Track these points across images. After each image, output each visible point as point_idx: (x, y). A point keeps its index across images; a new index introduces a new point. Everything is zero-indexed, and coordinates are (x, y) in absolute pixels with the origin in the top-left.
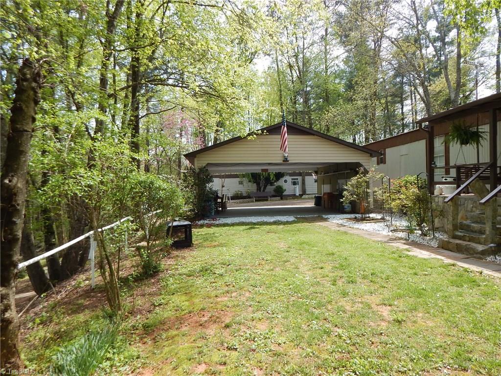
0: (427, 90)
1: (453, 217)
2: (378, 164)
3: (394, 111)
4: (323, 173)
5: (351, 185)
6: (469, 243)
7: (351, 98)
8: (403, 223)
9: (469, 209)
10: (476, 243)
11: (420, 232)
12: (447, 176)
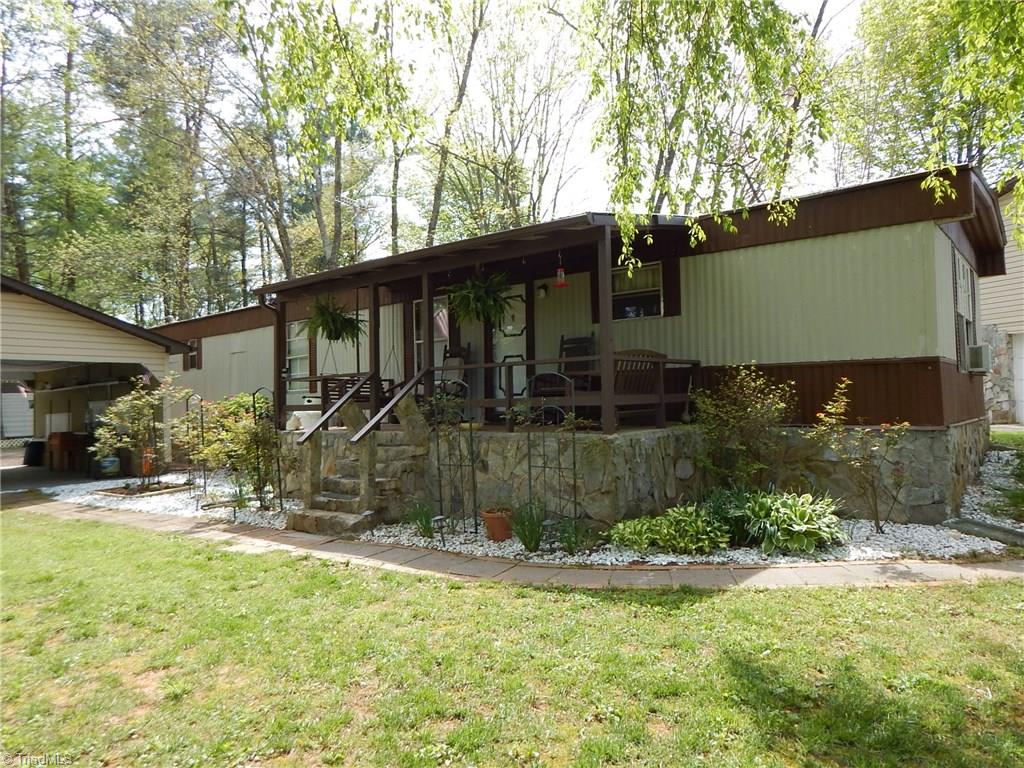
0: (286, 233)
1: (311, 469)
2: (186, 368)
3: (229, 263)
4: (48, 386)
5: (116, 414)
6: (335, 514)
7: (128, 221)
8: (225, 489)
9: (340, 453)
10: (347, 512)
11: (258, 504)
12: (312, 395)
